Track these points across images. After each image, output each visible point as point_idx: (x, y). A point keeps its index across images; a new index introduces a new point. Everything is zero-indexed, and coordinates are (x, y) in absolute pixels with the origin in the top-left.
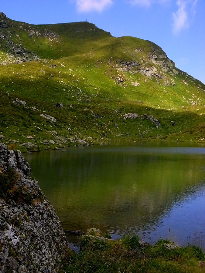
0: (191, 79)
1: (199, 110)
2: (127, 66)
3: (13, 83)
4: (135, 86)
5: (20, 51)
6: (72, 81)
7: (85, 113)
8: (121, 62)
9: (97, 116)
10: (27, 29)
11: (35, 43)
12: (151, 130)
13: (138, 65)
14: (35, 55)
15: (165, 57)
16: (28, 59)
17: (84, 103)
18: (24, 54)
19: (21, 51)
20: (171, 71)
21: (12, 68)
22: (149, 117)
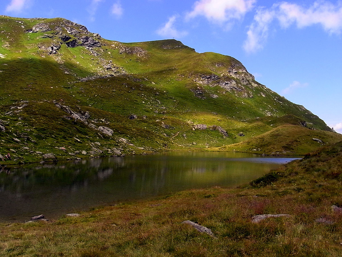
0: (269, 92)
1: (271, 121)
2: (207, 79)
3: (96, 96)
4: (214, 98)
5: (109, 66)
6: (152, 94)
7: (156, 124)
8: (201, 76)
9: (167, 127)
10: (119, 47)
11: (125, 59)
12: (218, 140)
13: (217, 79)
14: (123, 70)
15: (244, 71)
16: (116, 74)
17: (160, 114)
18: (113, 69)
19: (111, 67)
20: (250, 84)
21: (98, 83)
22: (217, 128)
